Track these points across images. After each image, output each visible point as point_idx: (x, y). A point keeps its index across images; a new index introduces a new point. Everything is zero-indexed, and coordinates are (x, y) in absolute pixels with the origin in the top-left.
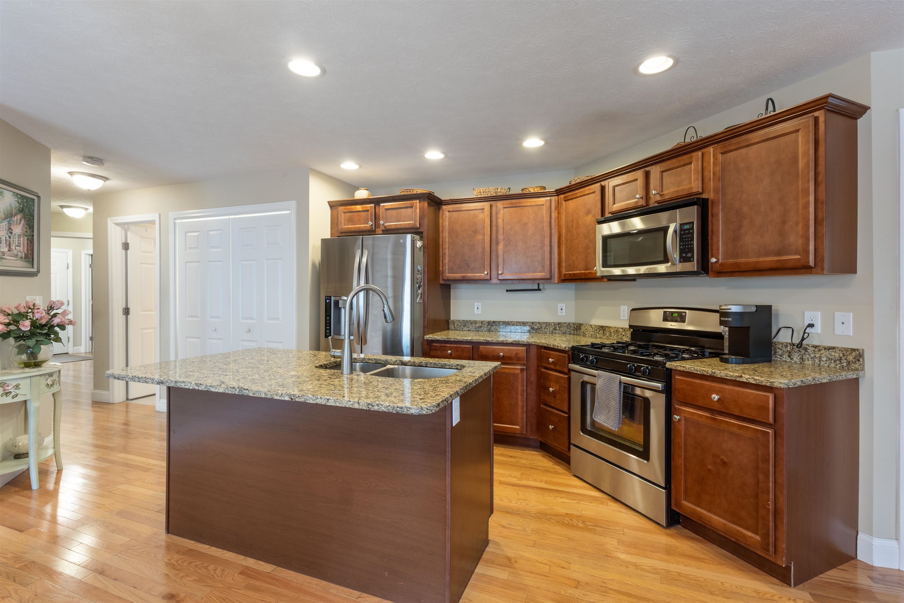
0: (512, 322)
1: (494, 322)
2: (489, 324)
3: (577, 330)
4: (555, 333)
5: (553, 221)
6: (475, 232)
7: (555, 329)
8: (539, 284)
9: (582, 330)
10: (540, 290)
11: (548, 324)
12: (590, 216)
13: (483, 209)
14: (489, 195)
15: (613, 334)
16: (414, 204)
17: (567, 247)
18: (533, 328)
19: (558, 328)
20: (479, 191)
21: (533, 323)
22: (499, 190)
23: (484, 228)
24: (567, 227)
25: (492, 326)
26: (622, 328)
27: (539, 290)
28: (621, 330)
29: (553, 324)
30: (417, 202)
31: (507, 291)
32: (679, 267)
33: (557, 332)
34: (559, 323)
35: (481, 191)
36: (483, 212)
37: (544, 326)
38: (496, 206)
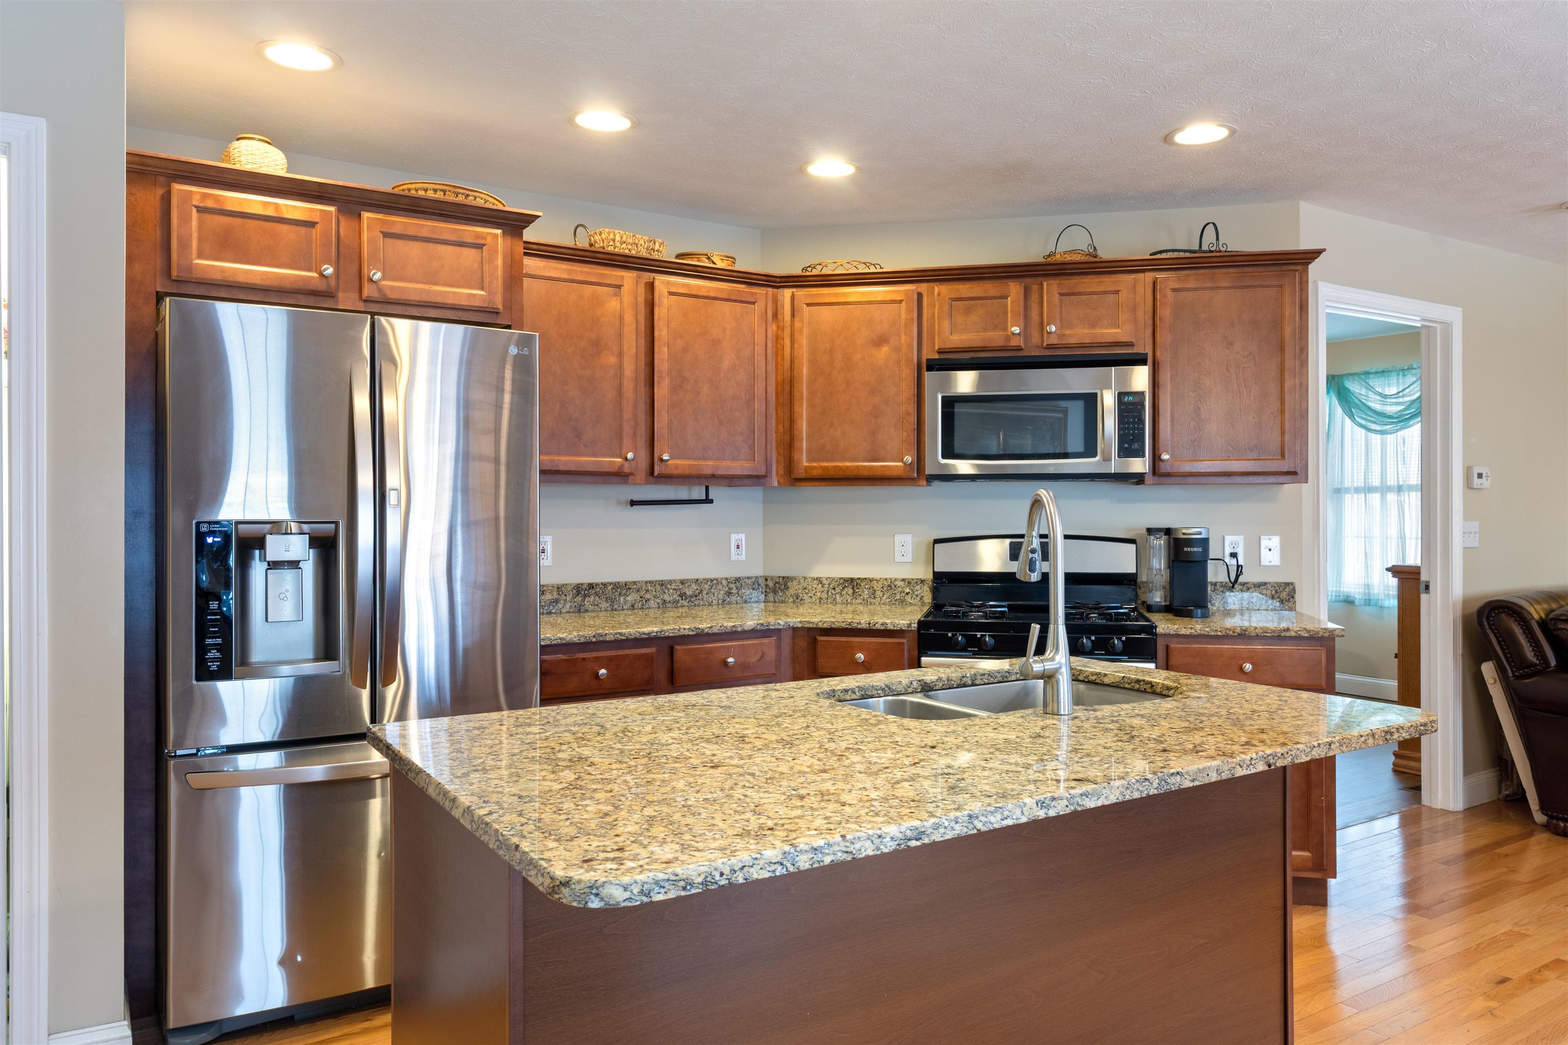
0: (635, 583)
1: (591, 586)
2: (578, 593)
3: (775, 592)
4: (730, 603)
5: (770, 345)
6: (597, 346)
7: (729, 593)
8: (707, 488)
9: (792, 591)
10: (711, 501)
11: (714, 582)
12: (885, 349)
13: (619, 287)
14: (633, 252)
15: (879, 593)
16: (489, 239)
17: (812, 406)
18: (682, 595)
19: (734, 591)
20: (612, 236)
21: (682, 582)
22: (657, 247)
23: (620, 336)
24: (813, 362)
25: (585, 596)
26: (903, 580)
27: (708, 501)
28: (899, 583)
29: (724, 582)
30: (496, 235)
31: (633, 503)
32: (1115, 465)
33: (733, 599)
34: (737, 580)
35: (618, 238)
36: (616, 295)
37: (707, 587)
38: (651, 286)
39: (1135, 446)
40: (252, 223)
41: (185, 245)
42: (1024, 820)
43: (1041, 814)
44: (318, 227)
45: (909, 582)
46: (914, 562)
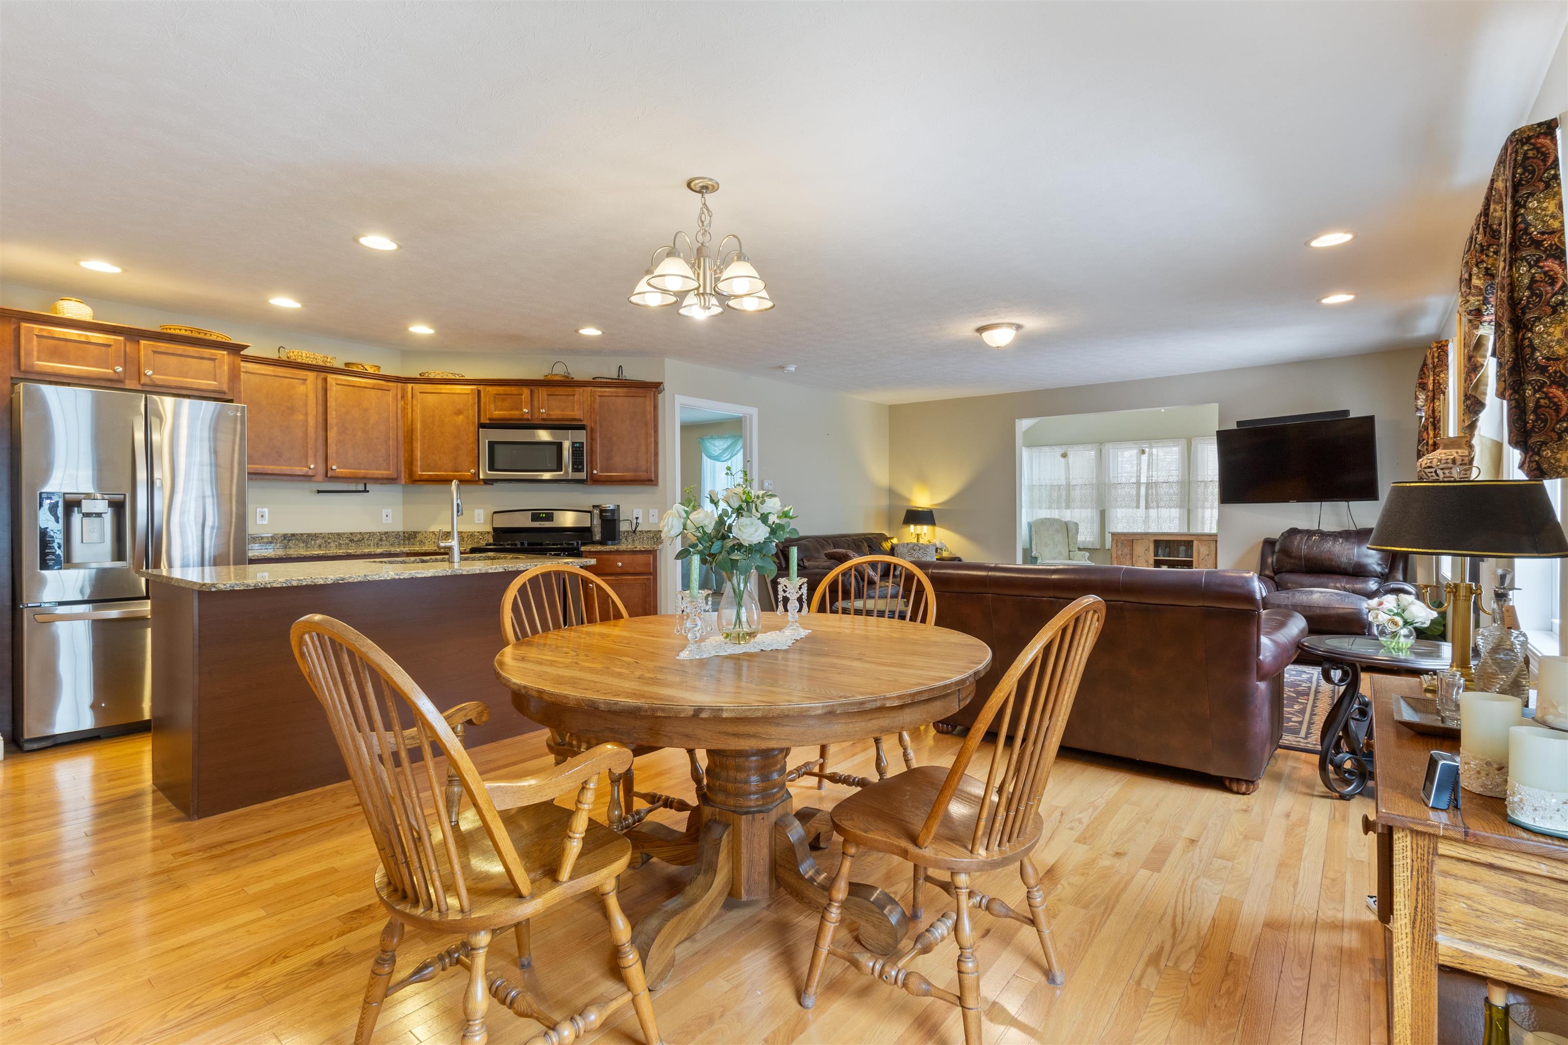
0: (321, 534)
1: (293, 535)
2: (285, 539)
3: (409, 539)
4: (381, 545)
5: (399, 412)
6: (292, 410)
7: (381, 540)
8: (365, 484)
9: (418, 539)
10: (368, 492)
11: (372, 534)
12: (461, 417)
13: (306, 380)
14: (314, 363)
15: (466, 539)
16: (219, 356)
17: (423, 444)
18: (352, 541)
19: (384, 538)
20: (300, 354)
21: (351, 534)
22: (329, 360)
23: (306, 405)
24: (423, 422)
25: (289, 540)
26: (477, 532)
27: (366, 491)
28: (476, 534)
29: (378, 534)
30: (224, 354)
31: (319, 492)
32: (571, 475)
33: (384, 543)
34: (386, 533)
35: (304, 355)
36: (304, 384)
37: (367, 536)
38: (325, 380)
39: (580, 467)
40: (70, 344)
41: (29, 354)
42: (389, 578)
43: (397, 577)
44: (113, 347)
45: (481, 533)
46: (485, 523)
